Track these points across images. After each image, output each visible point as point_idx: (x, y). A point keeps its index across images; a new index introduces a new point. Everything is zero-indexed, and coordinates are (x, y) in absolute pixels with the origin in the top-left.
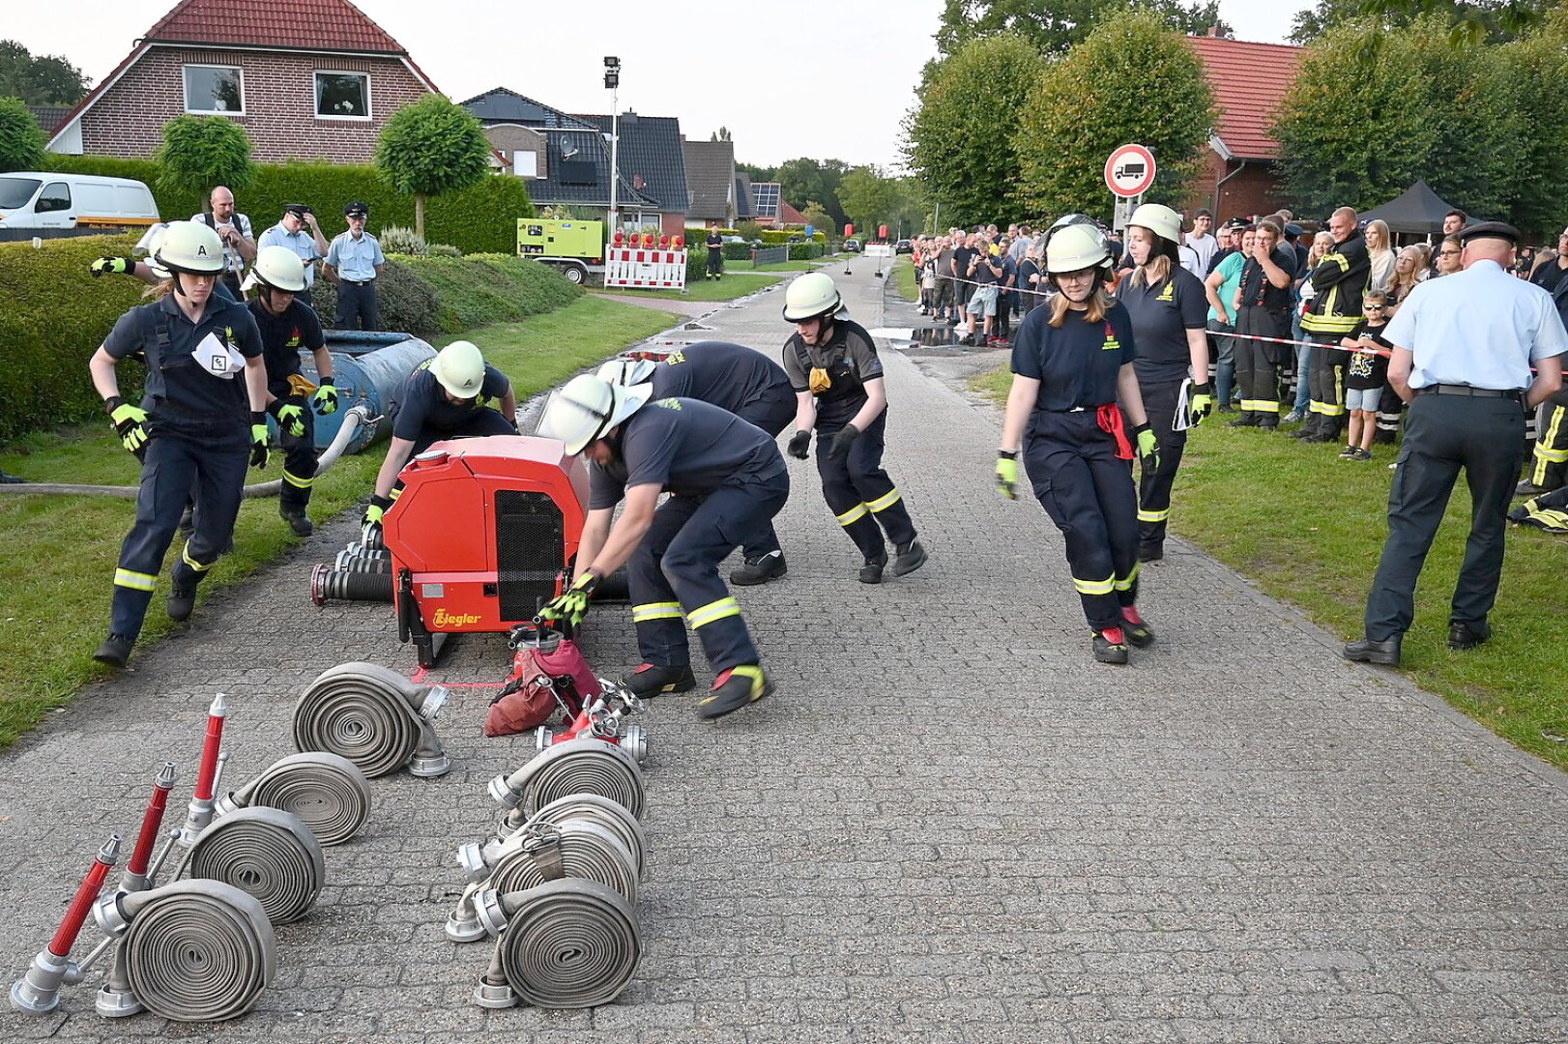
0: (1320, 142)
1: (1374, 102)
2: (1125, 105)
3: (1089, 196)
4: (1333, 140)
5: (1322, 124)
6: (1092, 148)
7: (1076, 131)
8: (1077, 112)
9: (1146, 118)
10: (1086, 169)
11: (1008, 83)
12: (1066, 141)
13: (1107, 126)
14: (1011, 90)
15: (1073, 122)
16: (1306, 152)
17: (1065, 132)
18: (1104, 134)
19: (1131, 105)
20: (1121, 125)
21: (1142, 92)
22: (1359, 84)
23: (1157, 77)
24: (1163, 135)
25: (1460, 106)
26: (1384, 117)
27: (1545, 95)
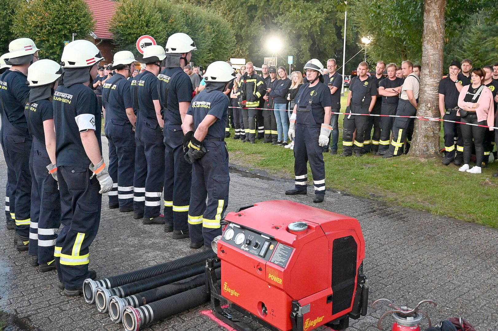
0: (130, 34)
1: (146, 21)
2: (62, 17)
3: (51, 51)
4: (134, 34)
5: (129, 28)
6: (50, 33)
7: (42, 26)
8: (42, 19)
9: (71, 22)
10: (48, 41)
11: (5, 6)
12: (38, 29)
13: (56, 25)
14: (7, 9)
15: (41, 23)
16: (125, 37)
17: (37, 26)
18: (55, 28)
19: (64, 17)
20: (61, 25)
21: (68, 13)
22: (141, 15)
23: (73, 8)
24: (78, 29)
25: (170, 24)
26: (149, 27)
27: (191, 22)
